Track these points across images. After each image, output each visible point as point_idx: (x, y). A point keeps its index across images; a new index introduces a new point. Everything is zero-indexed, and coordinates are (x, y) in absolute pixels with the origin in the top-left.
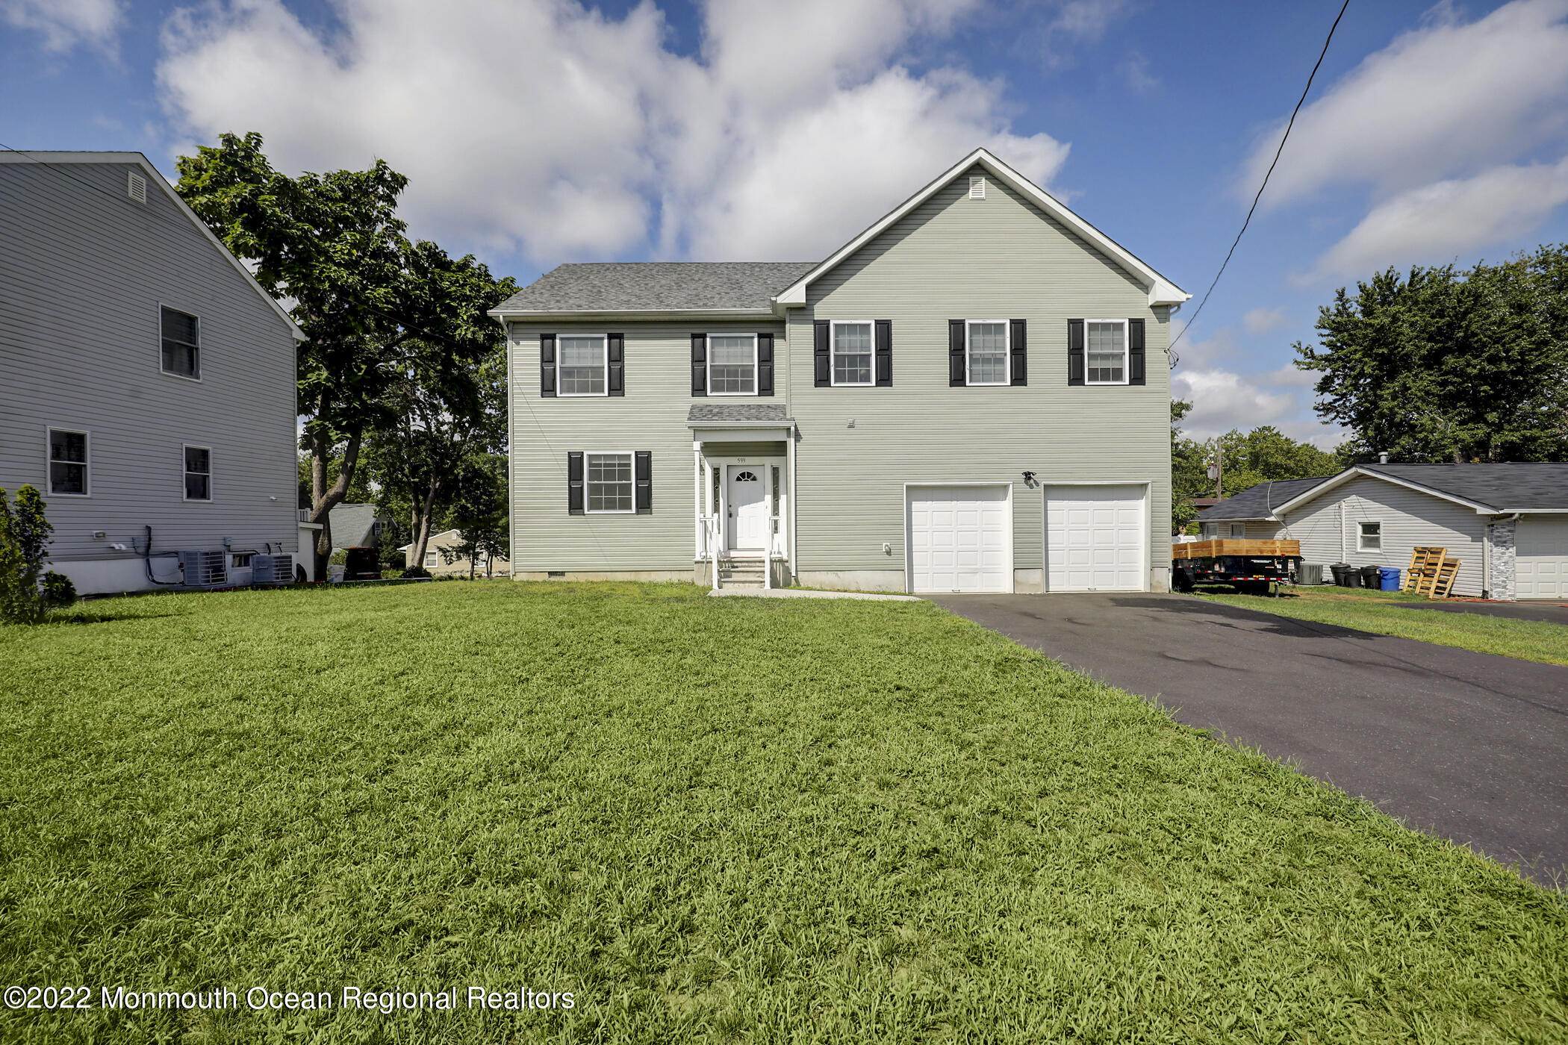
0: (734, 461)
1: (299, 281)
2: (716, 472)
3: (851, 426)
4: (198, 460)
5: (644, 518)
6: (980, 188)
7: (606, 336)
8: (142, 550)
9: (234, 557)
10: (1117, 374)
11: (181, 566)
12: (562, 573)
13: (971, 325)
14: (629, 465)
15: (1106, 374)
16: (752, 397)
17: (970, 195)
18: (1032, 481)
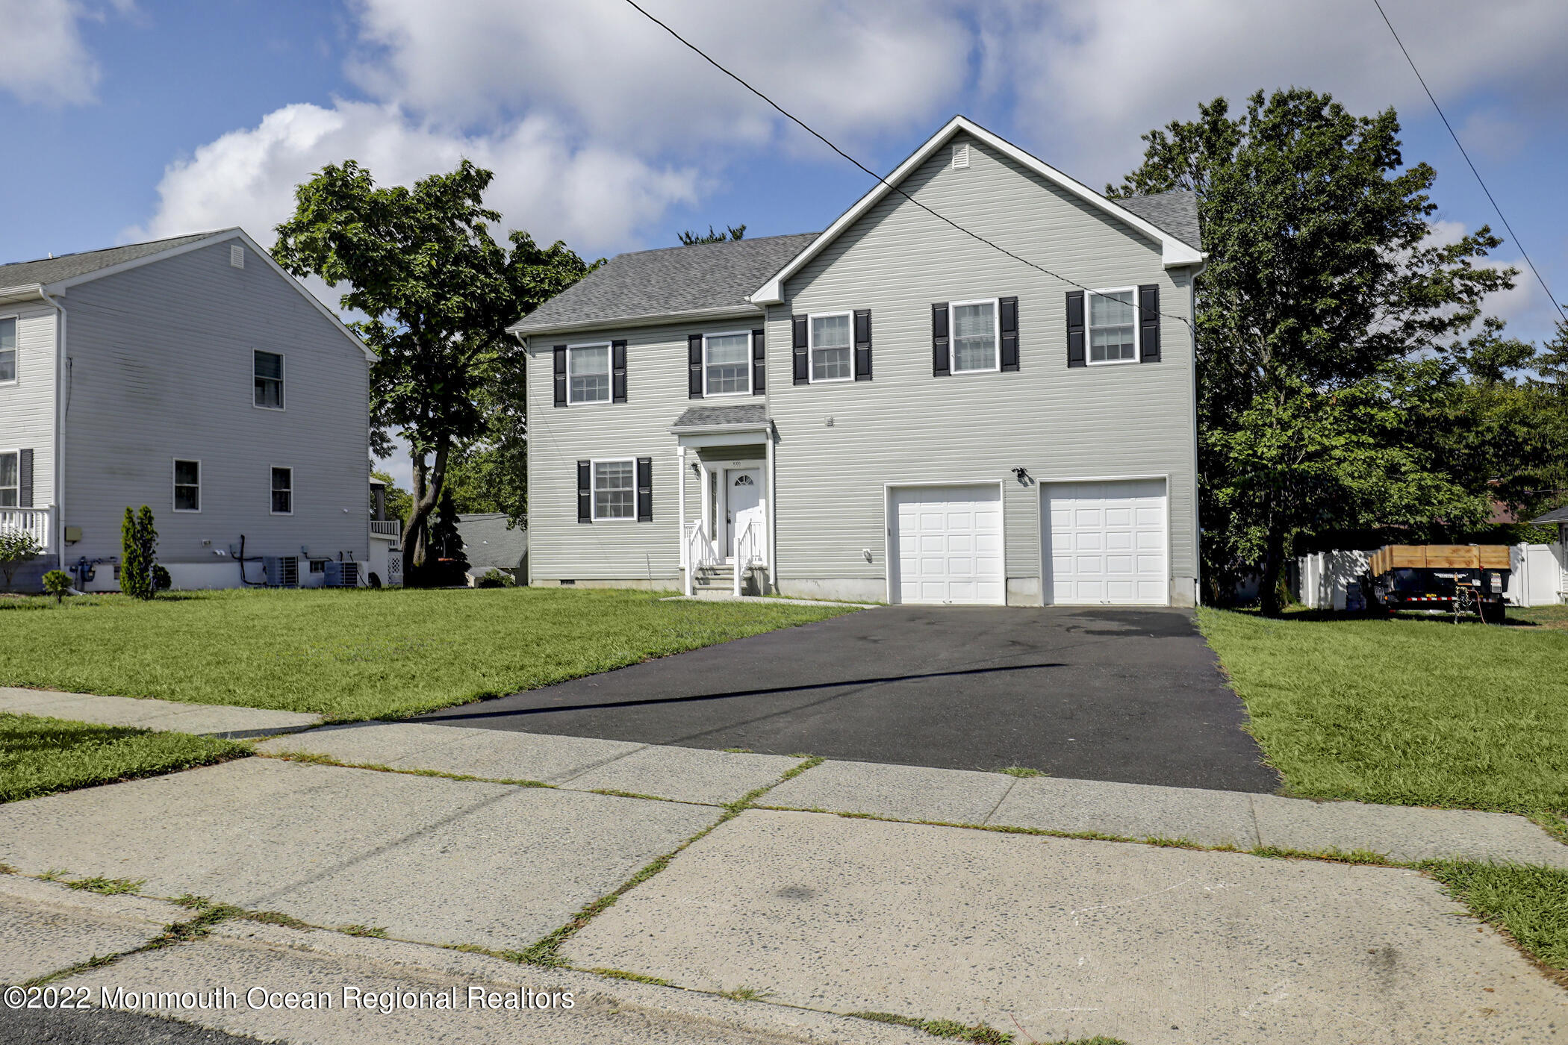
0: (729, 464)
1: (379, 300)
2: (713, 476)
3: (831, 424)
4: (281, 476)
5: (645, 525)
6: (964, 156)
7: (610, 343)
8: (237, 555)
9: (311, 563)
10: (1127, 351)
11: (264, 569)
12: (572, 582)
13: (956, 308)
14: (631, 472)
15: (1113, 352)
16: (746, 397)
17: (953, 165)
18: (1026, 479)
